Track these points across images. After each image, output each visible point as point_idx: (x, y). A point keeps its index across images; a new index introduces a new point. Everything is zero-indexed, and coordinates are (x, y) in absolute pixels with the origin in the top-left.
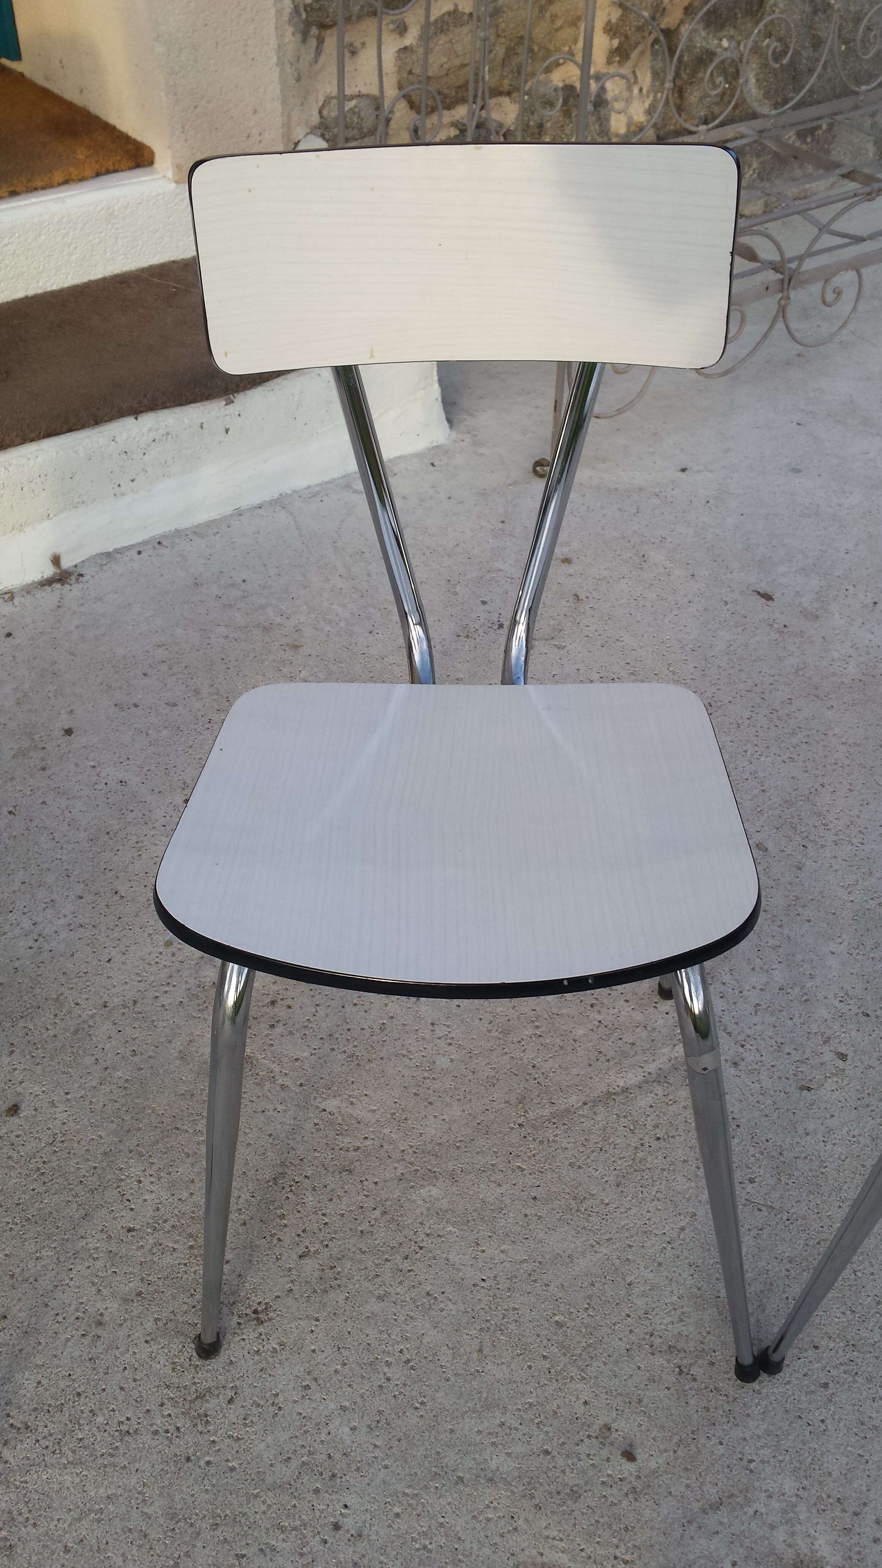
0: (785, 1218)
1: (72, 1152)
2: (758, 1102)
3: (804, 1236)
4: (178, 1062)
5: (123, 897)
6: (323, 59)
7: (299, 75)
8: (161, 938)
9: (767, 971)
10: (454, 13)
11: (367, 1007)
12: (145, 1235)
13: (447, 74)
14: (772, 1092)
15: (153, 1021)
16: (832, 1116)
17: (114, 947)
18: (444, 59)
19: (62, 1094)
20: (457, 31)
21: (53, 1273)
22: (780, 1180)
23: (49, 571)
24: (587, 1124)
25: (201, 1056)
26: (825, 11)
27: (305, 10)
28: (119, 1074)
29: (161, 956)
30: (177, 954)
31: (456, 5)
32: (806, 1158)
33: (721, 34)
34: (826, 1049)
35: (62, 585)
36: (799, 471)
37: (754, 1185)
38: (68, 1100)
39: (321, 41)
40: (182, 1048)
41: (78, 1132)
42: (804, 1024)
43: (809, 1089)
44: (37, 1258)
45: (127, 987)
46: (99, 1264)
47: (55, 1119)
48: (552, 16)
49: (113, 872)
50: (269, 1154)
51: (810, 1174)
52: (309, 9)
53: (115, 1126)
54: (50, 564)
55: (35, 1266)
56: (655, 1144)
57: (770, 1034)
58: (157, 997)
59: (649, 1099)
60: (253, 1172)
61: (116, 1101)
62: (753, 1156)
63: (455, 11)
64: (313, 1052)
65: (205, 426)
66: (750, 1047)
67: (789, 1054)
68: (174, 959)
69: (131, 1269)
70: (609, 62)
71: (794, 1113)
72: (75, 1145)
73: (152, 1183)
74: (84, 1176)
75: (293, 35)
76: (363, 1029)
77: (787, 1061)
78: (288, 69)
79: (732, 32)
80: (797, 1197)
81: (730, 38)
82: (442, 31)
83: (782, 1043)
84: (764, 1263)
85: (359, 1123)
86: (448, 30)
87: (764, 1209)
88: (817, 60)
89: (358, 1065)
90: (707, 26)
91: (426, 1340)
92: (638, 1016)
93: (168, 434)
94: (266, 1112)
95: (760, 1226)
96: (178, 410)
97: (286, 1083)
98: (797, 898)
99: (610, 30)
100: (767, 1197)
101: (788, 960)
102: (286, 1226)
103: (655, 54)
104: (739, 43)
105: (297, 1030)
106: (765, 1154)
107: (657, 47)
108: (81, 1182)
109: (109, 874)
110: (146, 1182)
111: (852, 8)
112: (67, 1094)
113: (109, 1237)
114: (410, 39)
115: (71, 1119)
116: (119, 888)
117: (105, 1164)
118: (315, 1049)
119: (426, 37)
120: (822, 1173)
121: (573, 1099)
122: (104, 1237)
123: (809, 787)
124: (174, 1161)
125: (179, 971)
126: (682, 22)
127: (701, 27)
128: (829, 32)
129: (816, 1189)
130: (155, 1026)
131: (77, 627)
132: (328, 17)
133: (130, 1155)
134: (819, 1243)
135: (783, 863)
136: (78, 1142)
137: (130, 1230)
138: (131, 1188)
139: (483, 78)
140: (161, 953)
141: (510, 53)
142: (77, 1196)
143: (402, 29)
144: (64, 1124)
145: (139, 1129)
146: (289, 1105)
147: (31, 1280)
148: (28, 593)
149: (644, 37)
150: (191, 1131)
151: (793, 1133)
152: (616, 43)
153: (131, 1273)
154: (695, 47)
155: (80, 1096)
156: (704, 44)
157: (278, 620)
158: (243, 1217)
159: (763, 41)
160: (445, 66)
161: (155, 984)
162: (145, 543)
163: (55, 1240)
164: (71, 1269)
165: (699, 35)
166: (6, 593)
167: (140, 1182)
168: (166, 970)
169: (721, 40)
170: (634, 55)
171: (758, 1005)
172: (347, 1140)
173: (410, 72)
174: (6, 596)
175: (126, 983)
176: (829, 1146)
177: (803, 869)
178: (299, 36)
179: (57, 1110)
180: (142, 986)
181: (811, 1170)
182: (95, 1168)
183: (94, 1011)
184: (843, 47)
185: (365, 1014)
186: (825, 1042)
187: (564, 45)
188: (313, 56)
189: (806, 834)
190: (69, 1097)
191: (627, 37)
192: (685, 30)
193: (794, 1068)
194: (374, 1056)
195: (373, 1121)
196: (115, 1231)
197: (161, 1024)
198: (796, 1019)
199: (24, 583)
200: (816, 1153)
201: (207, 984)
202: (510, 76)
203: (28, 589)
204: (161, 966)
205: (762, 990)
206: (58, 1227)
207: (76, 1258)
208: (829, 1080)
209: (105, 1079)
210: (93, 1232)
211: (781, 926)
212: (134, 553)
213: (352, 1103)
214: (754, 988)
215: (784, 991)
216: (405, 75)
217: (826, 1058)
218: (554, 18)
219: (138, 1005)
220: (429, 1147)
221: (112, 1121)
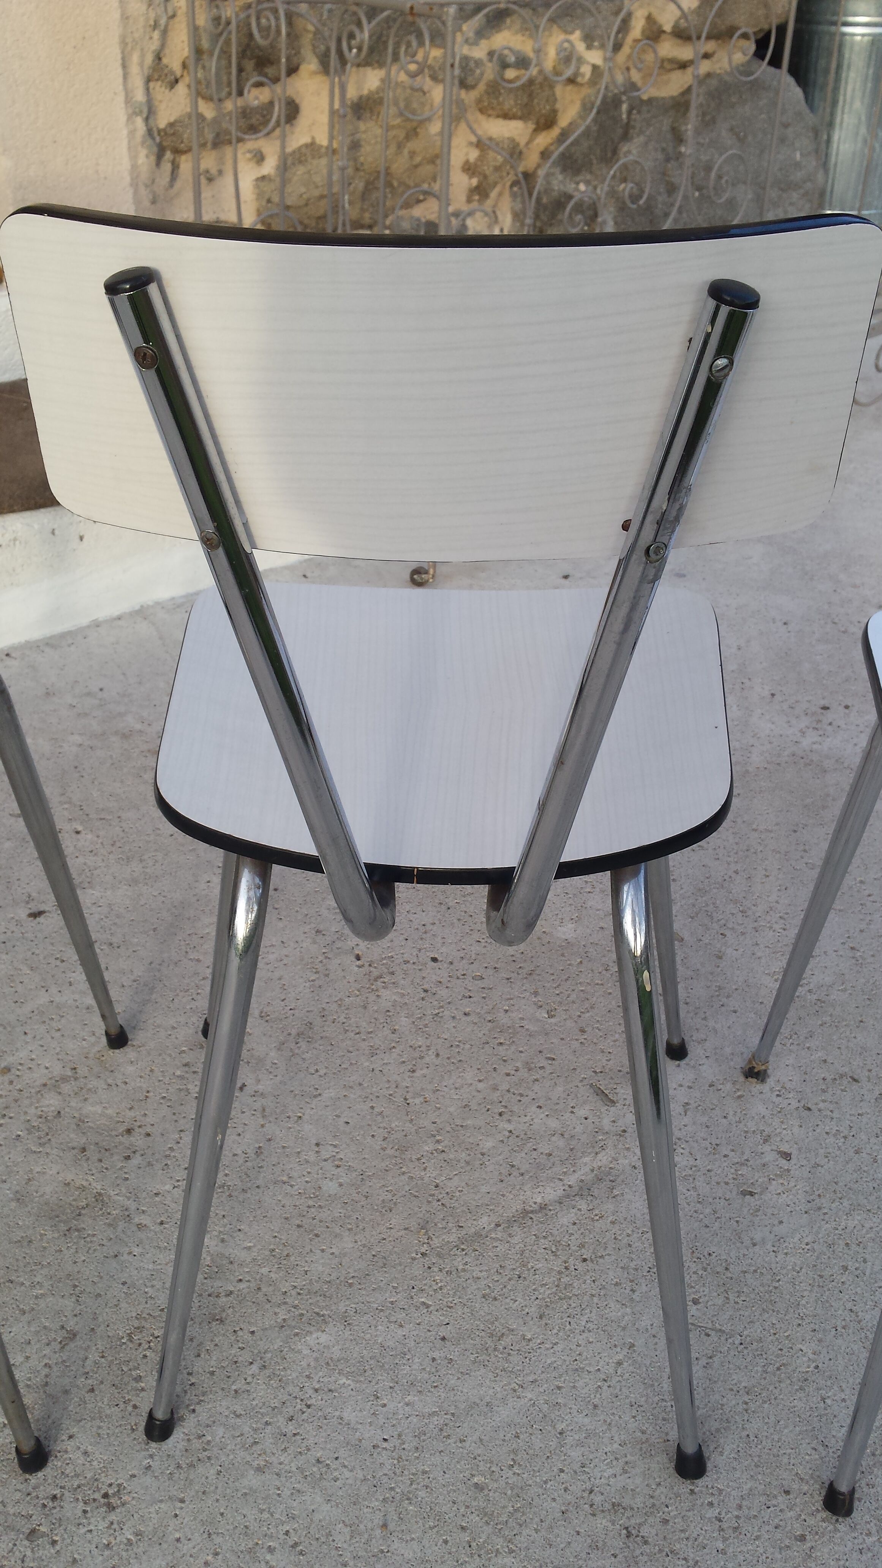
0: (737, 1342)
2: (696, 1212)
3: (762, 1362)
4: (13, 1204)
6: (178, 184)
7: (154, 198)
9: (694, 1067)
10: (312, 146)
11: (240, 1130)
13: (306, 205)
14: (711, 1200)
16: (781, 1222)
18: (303, 190)
20: (315, 162)
22: (727, 1298)
24: (502, 1248)
25: (42, 1196)
26: (678, 159)
27: (159, 134)
31: (313, 138)
32: (755, 1271)
33: (578, 179)
34: (767, 1148)
36: (684, 576)
37: (699, 1306)
39: (175, 167)
40: (18, 1188)
42: (740, 1122)
43: (751, 1194)
48: (409, 152)
50: (123, 1305)
51: (762, 1289)
52: (162, 134)
56: (581, 1266)
57: (702, 1135)
59: (572, 1216)
60: (102, 1327)
62: (695, 1273)
63: (313, 143)
64: (176, 1184)
65: (56, 532)
66: (682, 1151)
67: (725, 1156)
68: (11, 1087)
70: (469, 200)
71: (737, 1222)
75: (147, 156)
76: (235, 1155)
77: (726, 1164)
78: (143, 191)
79: (588, 177)
80: (750, 1316)
81: (587, 183)
82: (300, 162)
83: (717, 1145)
84: (717, 1397)
85: (231, 1263)
86: (306, 161)
87: (712, 1333)
88: (672, 205)
89: (230, 1196)
90: (564, 170)
91: (317, 1517)
92: (553, 1124)
93: (15, 540)
94: (120, 1257)
95: (710, 1353)
96: (27, 514)
97: (144, 1222)
98: (720, 988)
99: (469, 169)
100: (715, 1319)
101: (716, 1054)
102: (143, 1390)
103: (514, 196)
104: (595, 188)
105: (157, 1161)
106: (709, 1270)
107: (515, 189)
111: (702, 157)
114: (269, 167)
118: (178, 1181)
119: (284, 166)
120: (776, 1288)
121: (484, 1221)
123: (722, 874)
124: (7, 1319)
125: (16, 1101)
126: (539, 166)
127: (557, 170)
128: (682, 178)
129: (770, 1306)
132: (182, 142)
134: (778, 1369)
135: (701, 953)
139: (343, 207)
141: (370, 187)
143: (259, 158)
146: (147, 1247)
149: (502, 178)
150: (27, 1284)
151: (738, 1245)
152: (475, 182)
154: (554, 190)
156: (562, 187)
157: (138, 726)
158: (90, 1382)
159: (618, 186)
160: (305, 196)
165: (557, 179)
169: (578, 183)
170: (493, 194)
171: (687, 1104)
172: (218, 1283)
173: (269, 201)
176: (781, 1256)
177: (724, 958)
178: (153, 158)
181: (762, 1285)
184: (697, 194)
185: (237, 1138)
186: (765, 1141)
187: (424, 182)
188: (168, 179)
189: (723, 922)
191: (485, 177)
192: (541, 173)
193: (733, 1171)
194: (249, 1185)
195: (249, 1260)
198: (730, 1117)
200: (766, 1265)
201: (50, 1114)
202: (371, 209)
205: (690, 1087)
208: (774, 1182)
211: (705, 1019)
213: (223, 1241)
214: (681, 1086)
215: (715, 1088)
216: (264, 203)
217: (767, 1159)
218: (412, 154)
220: (316, 1287)
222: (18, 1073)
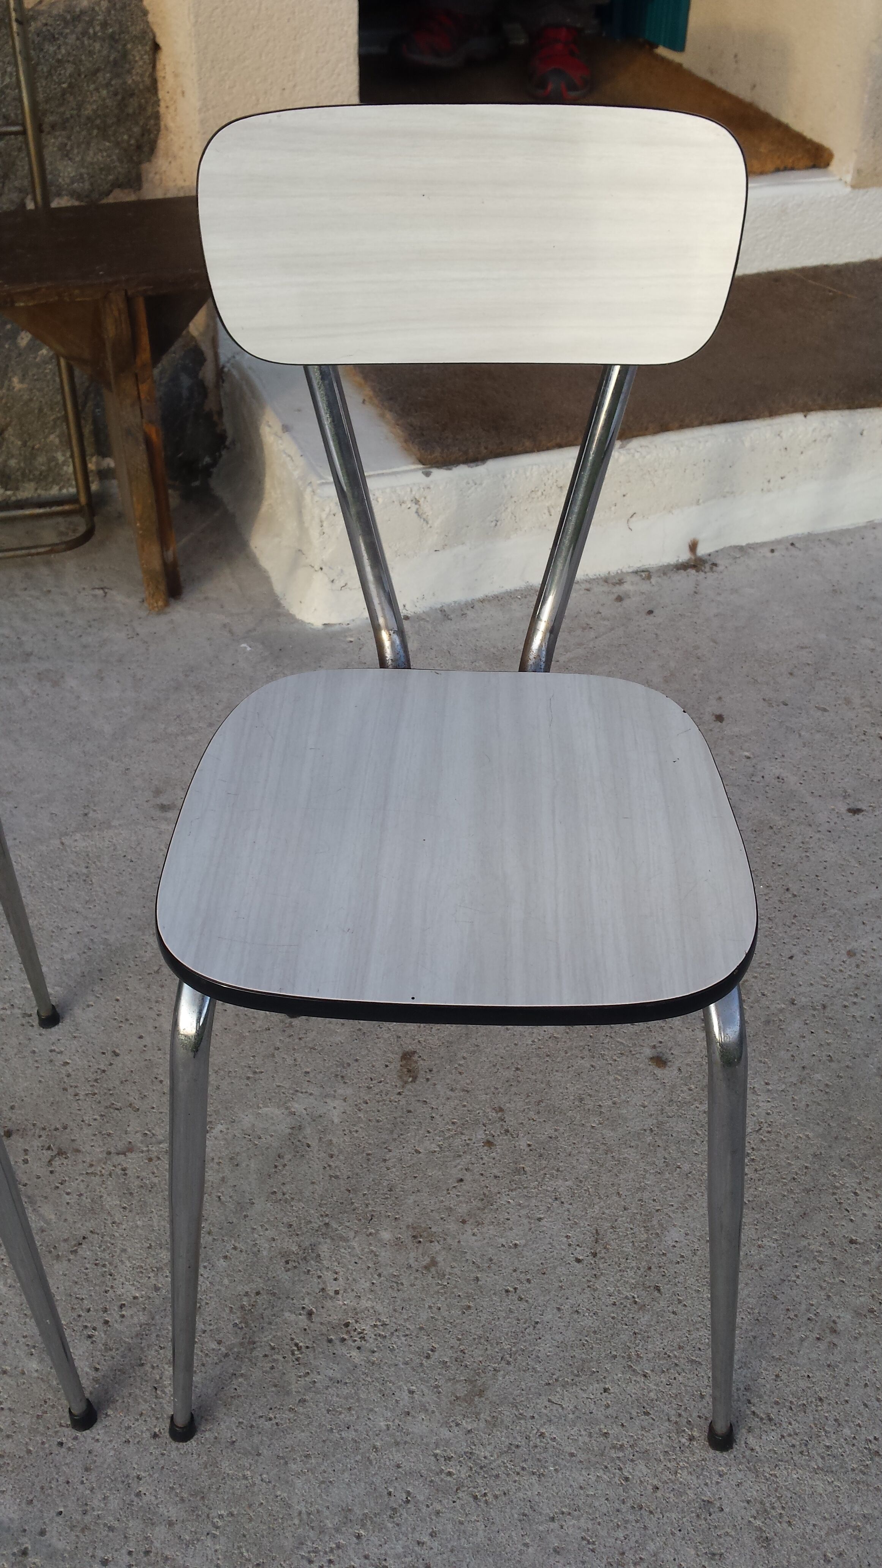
1: (781, 1145)
5: (795, 896)
8: (842, 946)
12: (869, 1251)
15: (845, 1030)
17: (795, 945)
19: (763, 1083)
21: (777, 1266)
23: (685, 556)
28: (818, 1076)
29: (845, 966)
30: (861, 967)
35: (697, 571)
38: (769, 1090)
41: (784, 1126)
44: (759, 1246)
45: (813, 989)
46: (825, 1269)
47: (758, 1107)
49: (782, 868)
53: (822, 1129)
54: (687, 548)
55: (759, 1254)
58: (845, 1006)
61: (819, 1104)
65: (864, 433)
68: (858, 971)
69: (860, 1283)
72: (783, 1139)
73: (869, 1198)
74: (797, 1174)
108: (794, 1179)
109: (779, 870)
110: (863, 1195)
112: (767, 1084)
113: (831, 1243)
115: (775, 1111)
116: (790, 886)
117: (816, 1166)
122: (827, 1242)
130: (849, 1036)
131: (716, 616)
133: (842, 1164)
136: (786, 1137)
137: (852, 1242)
138: (849, 1199)
140: (844, 962)
142: (791, 1191)
144: (768, 1114)
145: (847, 1139)
147: (756, 1267)
148: (665, 574)
153: (860, 1287)
155: (780, 1089)
161: (842, 992)
162: (779, 542)
163: (776, 1232)
164: (796, 1267)
166: (643, 571)
167: (856, 1194)
168: (851, 980)
174: (643, 574)
175: (811, 984)
179: (759, 1098)
180: (828, 991)
182: (806, 1168)
183: (783, 1006)
190: (769, 1087)
196: (837, 1239)
197: (854, 1035)
199: (661, 564)
203: (666, 571)
204: (846, 976)
206: (777, 1220)
207: (800, 1256)
209: (805, 1079)
210: (815, 1234)
212: (766, 551)
219: (828, 1010)
221: (818, 1124)
222: (862, 959)
